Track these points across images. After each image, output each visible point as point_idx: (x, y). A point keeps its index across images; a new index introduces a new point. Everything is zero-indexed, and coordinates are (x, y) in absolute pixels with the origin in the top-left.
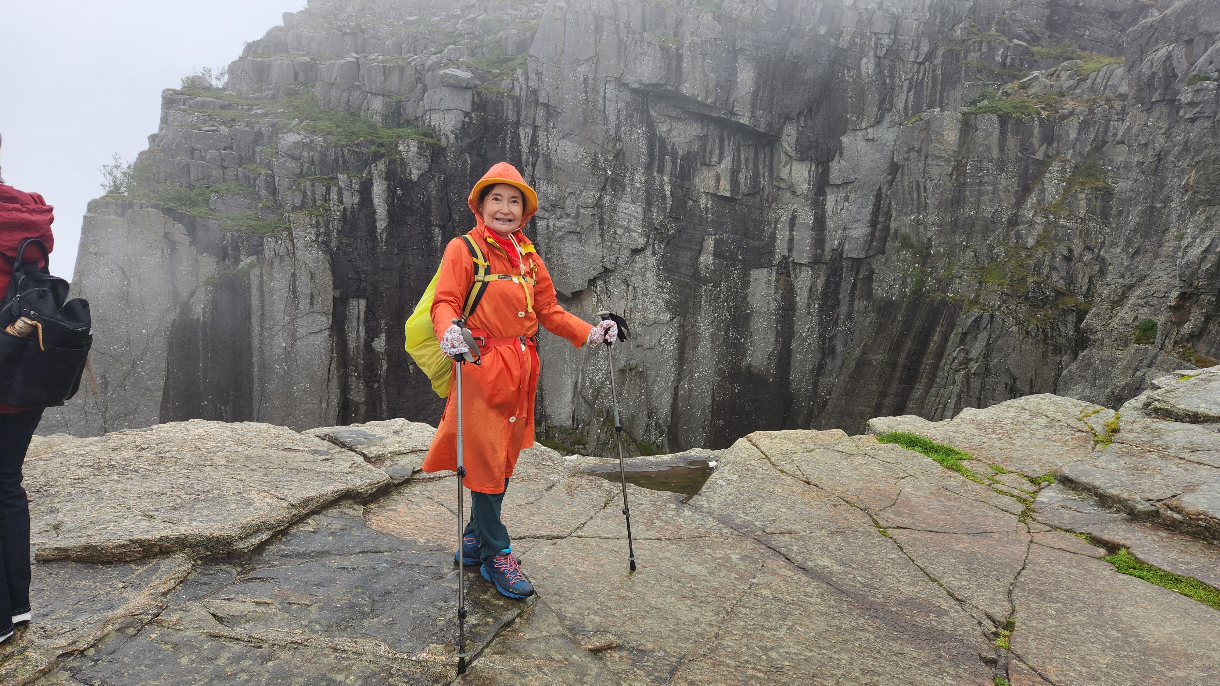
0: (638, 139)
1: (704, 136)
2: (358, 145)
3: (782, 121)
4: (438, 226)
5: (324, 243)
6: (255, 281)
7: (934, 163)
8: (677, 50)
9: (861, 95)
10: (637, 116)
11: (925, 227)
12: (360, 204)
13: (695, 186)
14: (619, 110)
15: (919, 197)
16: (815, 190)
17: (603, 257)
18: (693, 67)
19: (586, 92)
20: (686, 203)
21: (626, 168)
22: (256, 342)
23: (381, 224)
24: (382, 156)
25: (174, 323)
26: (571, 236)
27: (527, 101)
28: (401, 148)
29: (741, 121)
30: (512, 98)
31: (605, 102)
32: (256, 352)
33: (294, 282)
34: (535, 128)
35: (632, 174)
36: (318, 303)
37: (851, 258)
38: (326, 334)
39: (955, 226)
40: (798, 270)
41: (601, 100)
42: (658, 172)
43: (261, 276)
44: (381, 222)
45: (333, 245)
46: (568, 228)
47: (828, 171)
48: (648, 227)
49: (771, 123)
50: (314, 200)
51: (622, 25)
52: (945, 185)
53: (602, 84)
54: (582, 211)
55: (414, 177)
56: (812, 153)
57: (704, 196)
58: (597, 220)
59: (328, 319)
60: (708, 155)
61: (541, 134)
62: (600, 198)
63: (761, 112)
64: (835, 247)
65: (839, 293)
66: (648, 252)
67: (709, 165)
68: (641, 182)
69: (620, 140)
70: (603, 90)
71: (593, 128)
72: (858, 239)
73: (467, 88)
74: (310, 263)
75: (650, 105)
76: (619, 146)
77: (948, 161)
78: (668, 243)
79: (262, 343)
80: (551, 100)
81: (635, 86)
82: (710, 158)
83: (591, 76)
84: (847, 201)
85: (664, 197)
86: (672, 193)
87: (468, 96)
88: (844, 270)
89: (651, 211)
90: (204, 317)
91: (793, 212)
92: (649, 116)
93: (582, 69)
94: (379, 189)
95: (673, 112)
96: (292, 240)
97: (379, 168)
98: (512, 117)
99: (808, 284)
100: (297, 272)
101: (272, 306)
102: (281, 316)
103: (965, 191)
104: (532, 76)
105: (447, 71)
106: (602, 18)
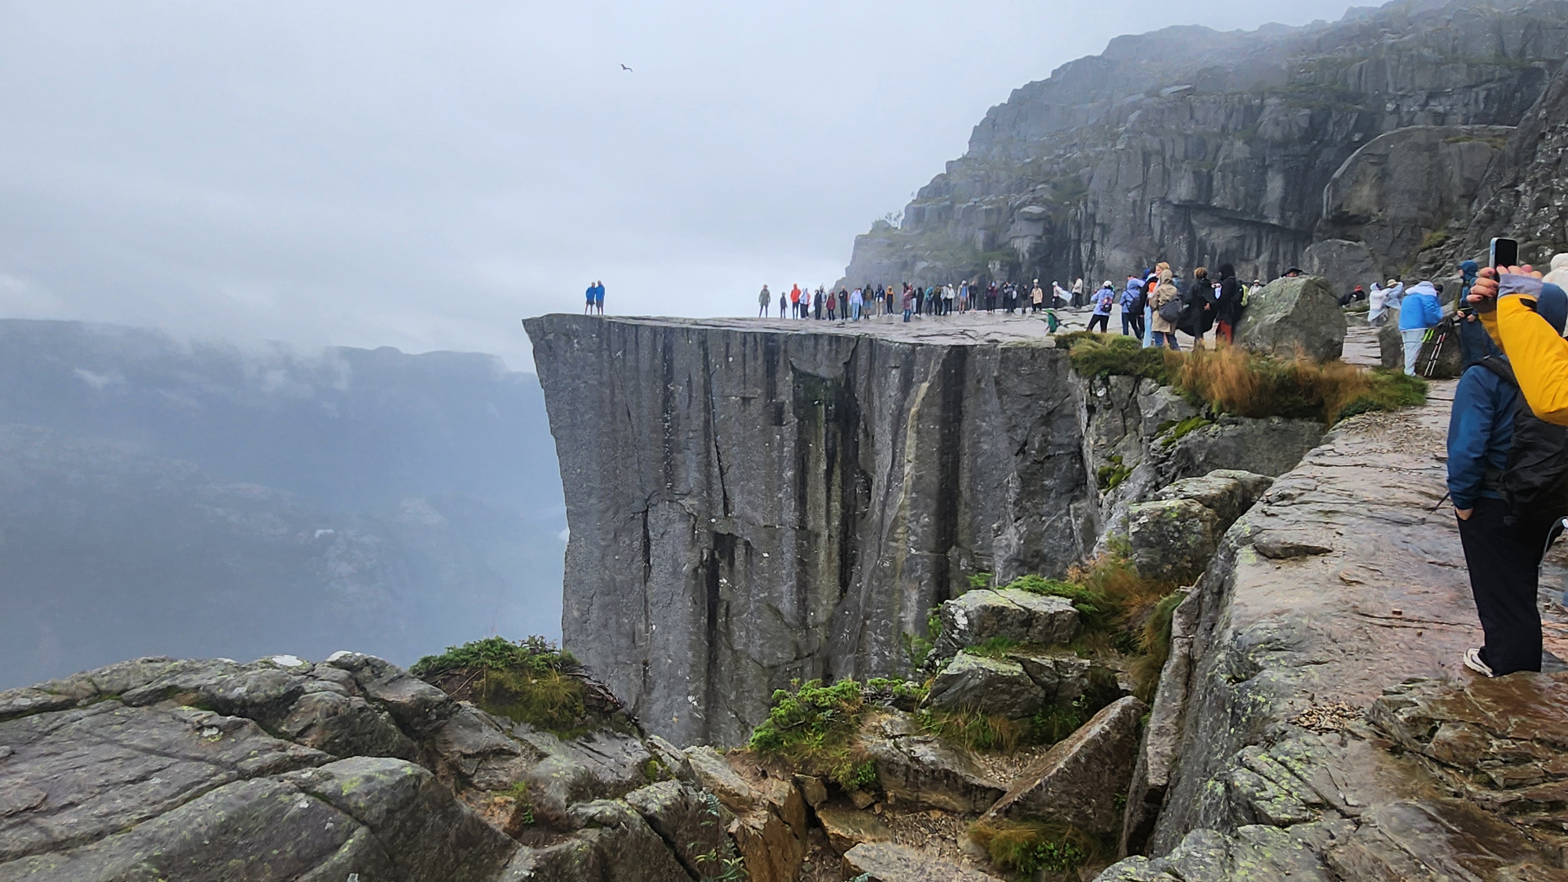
0: (1179, 243)
1: (1242, 237)
2: (962, 267)
3: (1313, 218)
8: (1209, 172)
10: (1179, 225)
14: (1163, 223)
18: (1224, 184)
19: (1134, 212)
24: (976, 273)
27: (1087, 223)
28: (990, 266)
29: (1269, 222)
30: (1075, 222)
31: (1150, 218)
34: (1094, 243)
41: (1147, 217)
49: (1300, 221)
51: (1167, 157)
53: (1148, 205)
60: (1246, 252)
61: (1098, 247)
63: (1291, 213)
67: (1247, 260)
69: (1163, 245)
70: (1148, 208)
71: (1139, 238)
73: (1039, 220)
75: (1191, 216)
76: (1162, 250)
80: (1105, 220)
81: (1176, 203)
82: (1248, 254)
83: (1139, 199)
87: (1041, 225)
92: (1190, 224)
93: (1132, 194)
95: (1209, 219)
98: (1074, 236)
104: (1090, 205)
105: (1026, 209)
106: (1150, 154)
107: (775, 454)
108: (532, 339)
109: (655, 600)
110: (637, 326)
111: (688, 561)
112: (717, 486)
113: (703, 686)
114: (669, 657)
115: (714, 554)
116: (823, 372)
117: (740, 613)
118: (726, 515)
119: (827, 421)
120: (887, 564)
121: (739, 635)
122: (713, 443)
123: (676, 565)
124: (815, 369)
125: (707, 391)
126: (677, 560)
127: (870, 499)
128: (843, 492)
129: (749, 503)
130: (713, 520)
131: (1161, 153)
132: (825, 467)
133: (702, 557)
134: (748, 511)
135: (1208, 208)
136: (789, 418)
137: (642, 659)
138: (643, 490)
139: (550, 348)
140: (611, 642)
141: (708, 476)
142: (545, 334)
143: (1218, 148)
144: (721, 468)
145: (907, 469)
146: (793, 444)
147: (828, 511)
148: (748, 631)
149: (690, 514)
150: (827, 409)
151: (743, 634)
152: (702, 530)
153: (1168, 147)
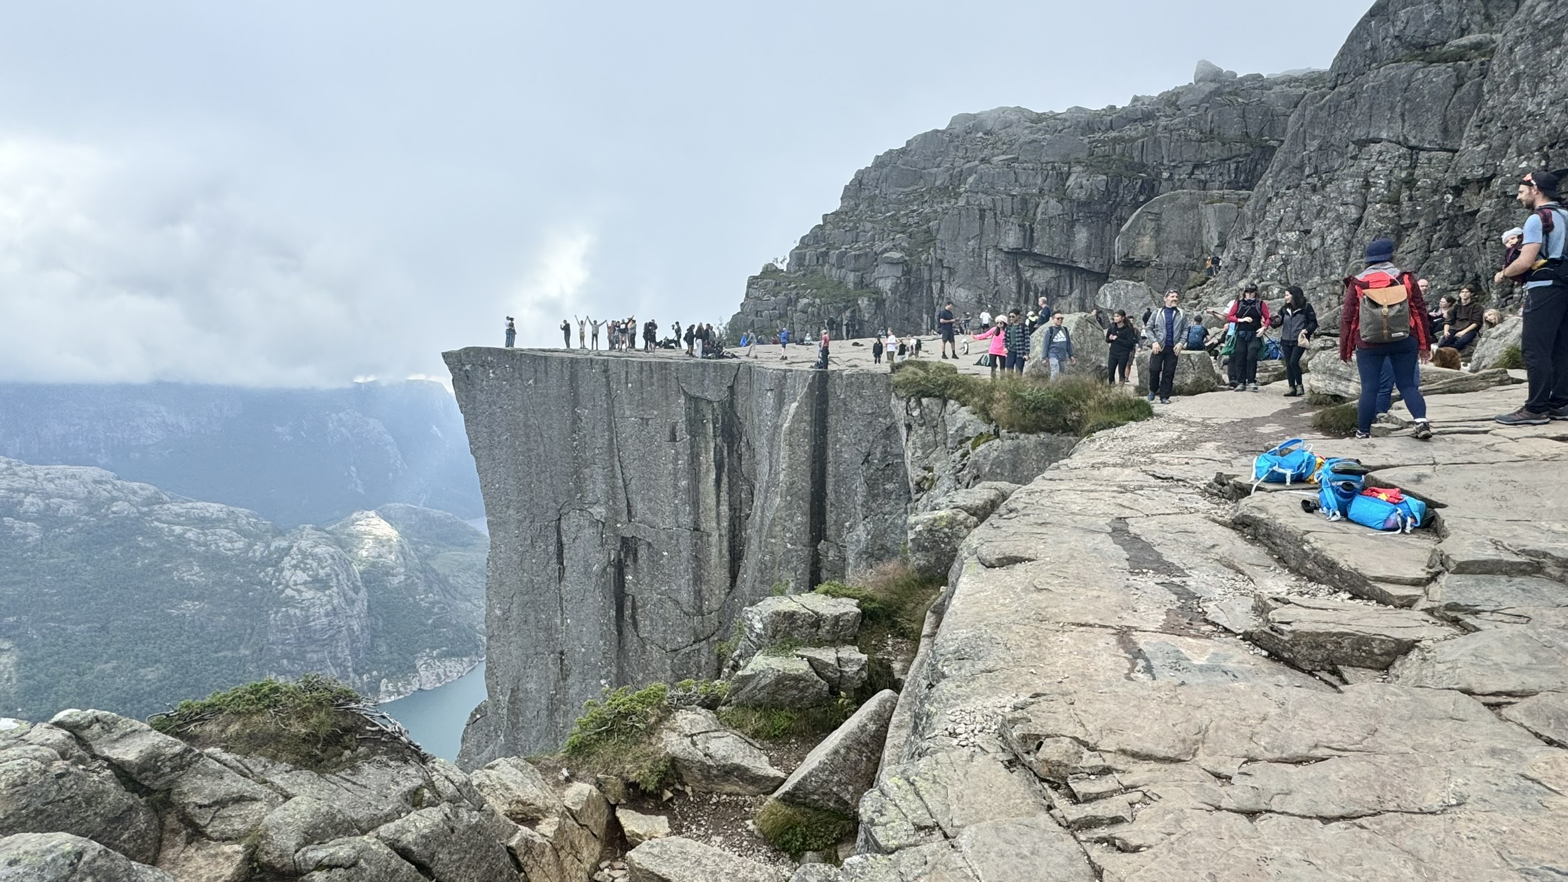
0: (1010, 282)
1: (1058, 277)
2: (836, 302)
3: (1111, 263)
8: (1030, 226)
10: (1009, 268)
14: (996, 266)
18: (1042, 235)
19: (974, 257)
21: (1001, 302)
24: (849, 307)
27: (936, 266)
28: (859, 302)
29: (1080, 266)
30: (927, 265)
31: (986, 262)
34: (942, 282)
41: (984, 261)
42: (1024, 303)
49: (1103, 265)
51: (999, 212)
53: (985, 251)
55: (867, 318)
60: (1061, 289)
61: (945, 285)
63: (1095, 258)
67: (1063, 296)
69: (997, 284)
70: (985, 254)
71: (978, 279)
73: (897, 263)
75: (1018, 260)
76: (997, 288)
80: (951, 264)
81: (1006, 250)
82: (1063, 291)
83: (977, 247)
87: (900, 267)
92: (1018, 267)
93: (972, 243)
95: (1032, 264)
97: (846, 315)
98: (926, 276)
104: (939, 251)
105: (885, 255)
106: (985, 210)
107: (670, 466)
108: (451, 370)
109: (569, 597)
110: (546, 358)
111: (599, 560)
112: (621, 496)
113: (614, 670)
114: (583, 646)
115: (620, 554)
116: (709, 395)
117: (644, 605)
118: (630, 521)
119: (715, 436)
120: (767, 558)
121: (645, 625)
122: (617, 458)
123: (588, 566)
124: (703, 393)
125: (610, 412)
126: (587, 561)
127: (753, 501)
128: (730, 497)
129: (649, 509)
130: (619, 525)
131: (993, 209)
132: (714, 477)
133: (609, 557)
134: (649, 516)
135: (1031, 255)
136: (683, 435)
137: (559, 649)
138: (555, 501)
139: (468, 377)
140: (530, 636)
141: (613, 487)
142: (463, 365)
143: (1037, 206)
144: (624, 480)
145: (782, 477)
146: (686, 458)
147: (718, 514)
148: (652, 620)
149: (598, 521)
150: (714, 427)
151: (648, 622)
152: (608, 533)
153: (999, 204)
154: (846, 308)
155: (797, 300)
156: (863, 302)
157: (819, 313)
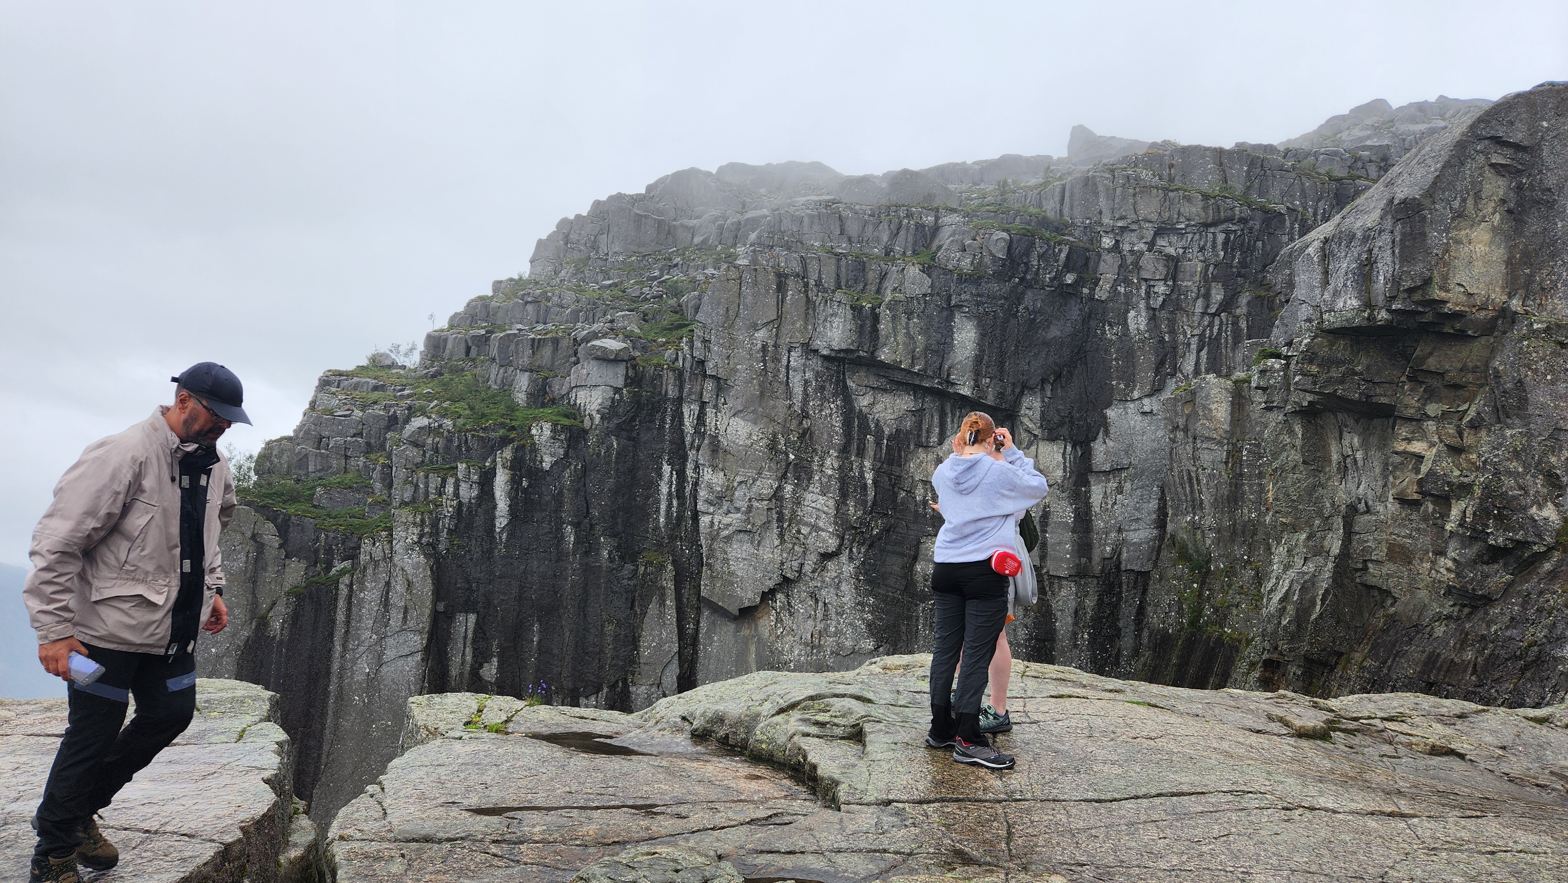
0: (831, 415)
1: (918, 410)
2: (485, 429)
3: (1017, 390)
4: (571, 523)
5: (428, 544)
6: (343, 591)
7: (1204, 446)
8: (873, 309)
9: (1129, 355)
10: (830, 388)
11: (1203, 532)
12: (479, 497)
13: (908, 473)
14: (806, 381)
15: (1192, 491)
16: (1074, 478)
17: (782, 564)
18: (894, 329)
19: (764, 362)
20: (895, 495)
21: (815, 450)
22: (335, 666)
23: (501, 522)
24: (512, 441)
25: (248, 640)
26: (741, 535)
27: (692, 373)
28: (534, 432)
29: (961, 392)
30: (674, 370)
31: (788, 373)
32: (334, 679)
33: (387, 593)
34: (703, 405)
35: (822, 459)
36: (412, 619)
37: (1133, 570)
38: (418, 657)
39: (1234, 532)
40: (1056, 586)
41: (783, 370)
42: (857, 455)
43: (351, 585)
44: (501, 519)
45: (441, 547)
46: (737, 525)
47: (1090, 454)
48: (842, 525)
49: (1002, 394)
50: (427, 494)
51: (812, 282)
52: (1220, 475)
53: (785, 352)
54: (755, 504)
55: (546, 466)
56: (1064, 431)
57: (920, 486)
58: (775, 516)
59: (422, 639)
60: (924, 434)
61: (710, 411)
62: (780, 488)
63: (988, 380)
64: (1106, 555)
65: (1118, 620)
66: (844, 558)
67: (927, 447)
68: (833, 469)
69: (807, 416)
70: (785, 358)
71: (772, 403)
72: (1140, 544)
73: (619, 361)
74: (409, 570)
75: (847, 374)
76: (806, 424)
77: (1220, 443)
78: (870, 546)
79: (342, 668)
80: (720, 370)
81: (825, 352)
82: (928, 437)
83: (771, 342)
84: (1121, 493)
85: (864, 487)
86: (875, 482)
87: (621, 370)
88: (1124, 587)
89: (847, 505)
90: (282, 634)
91: (1045, 507)
92: (845, 387)
93: (761, 334)
94: (501, 479)
95: (874, 382)
96: (391, 542)
97: (504, 455)
98: (672, 392)
99: (1072, 605)
100: (392, 581)
101: (359, 622)
102: (368, 633)
103: (1243, 484)
104: (698, 344)
105: (597, 343)
106: (786, 276)
131: (803, 276)
135: (873, 365)
143: (883, 277)
153: (813, 268)
154: (504, 442)
155: (407, 421)
156: (542, 432)
157: (447, 448)
